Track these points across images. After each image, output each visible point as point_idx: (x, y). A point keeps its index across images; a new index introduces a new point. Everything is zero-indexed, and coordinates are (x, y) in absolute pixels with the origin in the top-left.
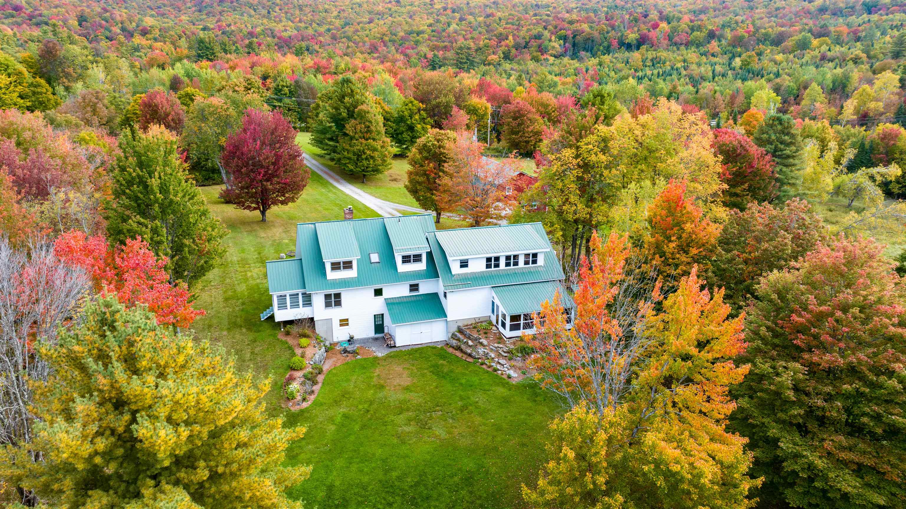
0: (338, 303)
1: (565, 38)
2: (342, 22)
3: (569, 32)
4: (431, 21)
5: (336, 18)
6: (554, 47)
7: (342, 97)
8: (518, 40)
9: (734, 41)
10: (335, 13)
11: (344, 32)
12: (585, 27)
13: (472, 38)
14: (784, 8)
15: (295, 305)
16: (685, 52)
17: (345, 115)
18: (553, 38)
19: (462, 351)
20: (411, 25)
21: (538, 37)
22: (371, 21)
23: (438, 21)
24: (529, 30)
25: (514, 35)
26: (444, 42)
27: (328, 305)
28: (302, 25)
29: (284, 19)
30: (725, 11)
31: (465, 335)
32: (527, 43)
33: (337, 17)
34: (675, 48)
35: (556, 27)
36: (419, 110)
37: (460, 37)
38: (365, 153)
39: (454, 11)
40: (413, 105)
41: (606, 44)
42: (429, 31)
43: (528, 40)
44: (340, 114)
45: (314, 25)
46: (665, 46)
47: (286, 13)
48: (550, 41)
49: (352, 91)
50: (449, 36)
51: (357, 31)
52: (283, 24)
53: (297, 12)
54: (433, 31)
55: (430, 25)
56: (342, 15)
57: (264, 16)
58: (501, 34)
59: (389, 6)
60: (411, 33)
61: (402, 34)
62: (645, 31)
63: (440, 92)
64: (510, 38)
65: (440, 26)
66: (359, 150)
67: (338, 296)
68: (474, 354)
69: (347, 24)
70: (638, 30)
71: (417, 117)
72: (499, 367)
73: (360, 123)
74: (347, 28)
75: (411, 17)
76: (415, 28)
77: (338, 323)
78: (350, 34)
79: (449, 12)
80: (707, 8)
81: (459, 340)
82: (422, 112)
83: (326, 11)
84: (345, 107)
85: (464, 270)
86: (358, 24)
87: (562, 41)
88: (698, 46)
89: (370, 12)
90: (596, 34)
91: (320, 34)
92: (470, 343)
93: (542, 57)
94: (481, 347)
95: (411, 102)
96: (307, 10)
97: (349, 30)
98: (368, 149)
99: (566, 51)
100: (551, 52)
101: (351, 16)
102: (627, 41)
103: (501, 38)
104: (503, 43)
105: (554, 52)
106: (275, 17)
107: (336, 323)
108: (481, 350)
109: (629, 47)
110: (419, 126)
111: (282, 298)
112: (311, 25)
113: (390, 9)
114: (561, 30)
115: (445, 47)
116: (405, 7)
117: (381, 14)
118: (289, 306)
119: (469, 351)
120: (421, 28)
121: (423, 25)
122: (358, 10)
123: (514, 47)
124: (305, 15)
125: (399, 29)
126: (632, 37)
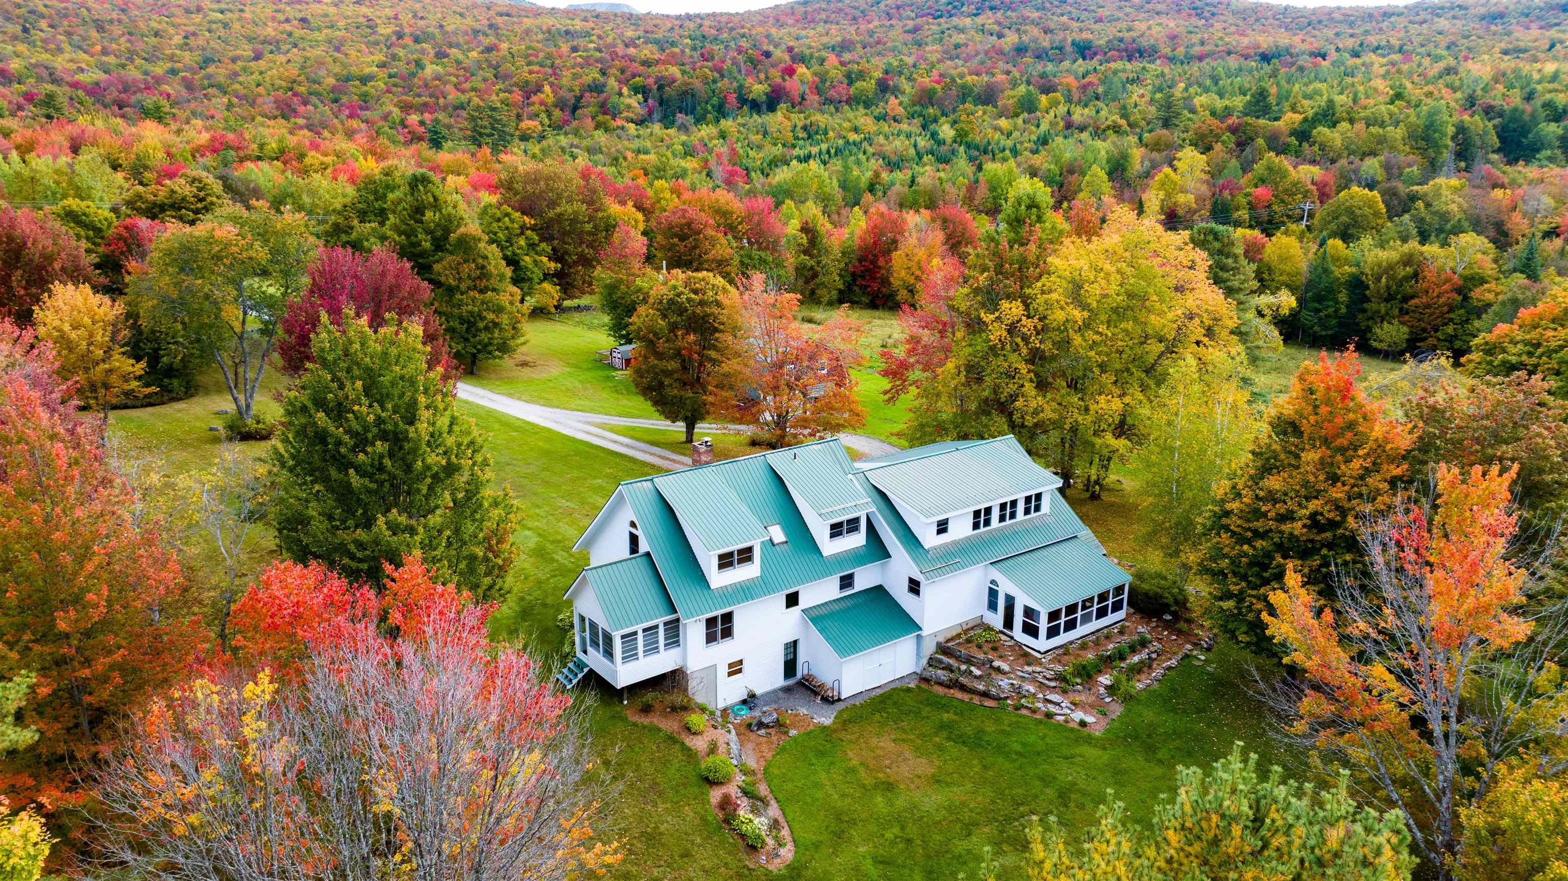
0: (727, 633)
1: (643, 90)
2: (197, 56)
3: (651, 81)
4: (380, 57)
5: (181, 47)
6: (629, 107)
7: (418, 210)
8: (562, 93)
9: (921, 97)
10: (178, 40)
11: (209, 77)
12: (674, 71)
13: (474, 89)
14: (966, 45)
15: (652, 648)
16: (850, 115)
17: (427, 245)
18: (625, 90)
19: (963, 688)
20: (344, 66)
21: (597, 88)
22: (258, 57)
23: (394, 57)
24: (575, 76)
25: (552, 85)
26: (419, 96)
27: (711, 638)
28: (111, 59)
29: (66, 46)
30: (880, 47)
31: (958, 658)
32: (579, 98)
33: (185, 46)
34: (832, 108)
35: (623, 72)
36: (523, 228)
37: (449, 88)
38: (482, 318)
39: (417, 40)
40: (512, 221)
41: (715, 101)
42: (382, 74)
43: (578, 93)
44: (419, 244)
45: (138, 61)
46: (816, 105)
47: (69, 34)
48: (620, 94)
49: (436, 199)
50: (426, 86)
51: (236, 74)
52: (67, 56)
53: (94, 34)
54: (390, 76)
55: (382, 65)
56: (192, 42)
57: (15, 38)
58: (527, 82)
59: (288, 27)
60: (348, 79)
61: (331, 81)
62: (778, 80)
63: (560, 196)
64: (547, 88)
65: (400, 67)
66: (471, 313)
67: (728, 618)
68: (994, 691)
69: (207, 61)
70: (767, 78)
71: (522, 242)
72: (1052, 708)
73: (466, 261)
74: (211, 70)
75: (337, 49)
76: (354, 70)
77: (726, 670)
78: (222, 80)
79: (408, 41)
80: (852, 42)
81: (949, 668)
82: (529, 232)
83: (156, 34)
84: (428, 232)
85: (944, 538)
86: (234, 60)
87: (640, 96)
88: (867, 105)
89: (250, 40)
90: (697, 84)
91: (158, 80)
92: (977, 672)
93: (614, 124)
94: (1000, 677)
95: (507, 215)
96: (117, 30)
97: (219, 72)
98: (488, 309)
99: (650, 113)
100: (625, 114)
101: (213, 44)
102: (751, 96)
103: (530, 90)
104: (534, 98)
105: (631, 115)
106: (45, 41)
107: (723, 670)
108: (1004, 683)
109: (755, 106)
110: (527, 259)
111: (629, 638)
112: (132, 61)
113: (290, 34)
114: (634, 76)
115: (425, 105)
116: (319, 29)
117: (275, 45)
118: (641, 654)
119: (981, 687)
120: (367, 71)
121: (369, 65)
122: (222, 33)
123: (556, 106)
124: (113, 40)
125: (322, 72)
126: (758, 89)
